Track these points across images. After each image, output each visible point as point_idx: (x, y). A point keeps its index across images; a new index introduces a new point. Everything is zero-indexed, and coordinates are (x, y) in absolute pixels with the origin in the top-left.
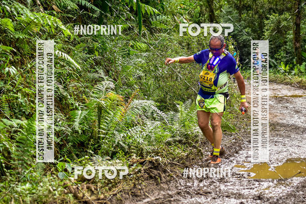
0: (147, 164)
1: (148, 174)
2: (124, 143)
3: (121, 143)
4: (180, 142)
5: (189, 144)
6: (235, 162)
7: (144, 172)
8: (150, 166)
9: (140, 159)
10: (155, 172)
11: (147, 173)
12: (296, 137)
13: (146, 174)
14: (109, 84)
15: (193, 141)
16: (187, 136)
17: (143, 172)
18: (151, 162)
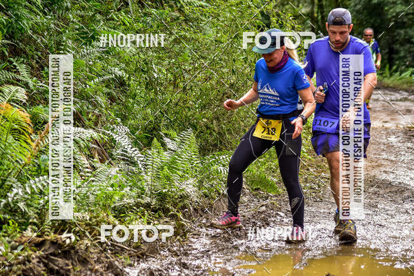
0: (47, 247)
1: (46, 265)
2: (28, 206)
3: (21, 205)
4: (148, 206)
5: (166, 211)
6: (242, 248)
7: (38, 262)
8: (51, 250)
9: (38, 236)
10: (61, 261)
11: (44, 263)
12: (387, 208)
13: (41, 265)
14: (17, 91)
15: (175, 205)
16: (162, 197)
17: (35, 261)
18: (53, 243)
